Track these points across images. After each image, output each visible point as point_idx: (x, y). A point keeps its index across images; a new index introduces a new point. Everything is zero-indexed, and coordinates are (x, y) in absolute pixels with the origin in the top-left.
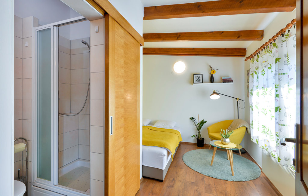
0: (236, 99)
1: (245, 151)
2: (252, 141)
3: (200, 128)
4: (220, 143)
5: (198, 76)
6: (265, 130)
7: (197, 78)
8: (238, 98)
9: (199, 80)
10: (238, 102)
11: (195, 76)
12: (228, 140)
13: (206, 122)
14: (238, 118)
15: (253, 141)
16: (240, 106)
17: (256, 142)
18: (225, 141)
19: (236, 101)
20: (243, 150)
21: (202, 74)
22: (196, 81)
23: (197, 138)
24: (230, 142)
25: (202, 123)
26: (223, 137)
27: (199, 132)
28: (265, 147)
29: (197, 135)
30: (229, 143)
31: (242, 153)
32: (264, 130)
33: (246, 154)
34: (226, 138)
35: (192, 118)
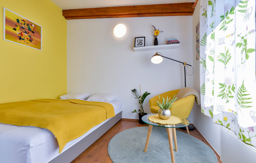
0: (183, 63)
1: (193, 128)
2: (203, 114)
3: (142, 102)
4: (157, 118)
5: (140, 39)
6: (225, 91)
7: (139, 41)
8: (185, 63)
9: (141, 44)
10: (185, 67)
11: (137, 39)
12: (168, 112)
13: (149, 94)
14: (185, 87)
15: (205, 114)
16: (187, 72)
17: (209, 115)
18: (164, 114)
19: (183, 66)
20: (191, 126)
21: (145, 37)
22: (138, 45)
23: (139, 114)
24: (172, 115)
25: (146, 95)
26: (160, 107)
27: (142, 106)
28: (223, 123)
29: (139, 110)
30: (170, 116)
31: (190, 130)
32: (223, 91)
33: (194, 131)
34: (165, 109)
35: (134, 91)
